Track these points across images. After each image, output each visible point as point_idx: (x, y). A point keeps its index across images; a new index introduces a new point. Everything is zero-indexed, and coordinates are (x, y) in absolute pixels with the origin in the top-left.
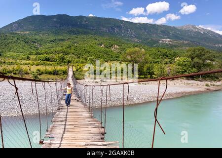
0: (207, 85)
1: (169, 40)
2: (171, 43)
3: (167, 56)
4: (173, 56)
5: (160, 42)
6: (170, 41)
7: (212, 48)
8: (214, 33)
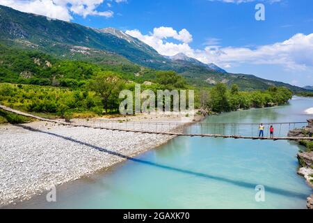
1: (86, 48)
2: (88, 53)
5: (72, 50)
6: (88, 50)
7: (142, 64)
8: (144, 44)
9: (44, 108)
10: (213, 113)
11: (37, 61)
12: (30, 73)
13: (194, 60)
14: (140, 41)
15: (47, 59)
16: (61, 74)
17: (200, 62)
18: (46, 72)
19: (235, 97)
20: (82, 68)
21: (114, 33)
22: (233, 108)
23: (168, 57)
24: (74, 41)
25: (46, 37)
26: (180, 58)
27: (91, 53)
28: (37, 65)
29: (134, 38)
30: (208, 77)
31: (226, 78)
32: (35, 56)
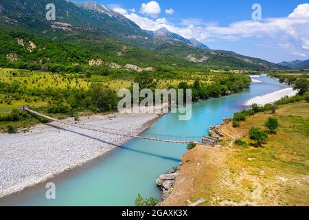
1: (66, 25)
4: (86, 58)
5: (53, 26)
6: (69, 27)
8: (125, 18)
11: (20, 42)
12: (16, 55)
14: (122, 16)
15: (30, 40)
18: (33, 55)
21: (95, 7)
27: (73, 29)
28: (22, 47)
29: (116, 13)
30: (189, 53)
31: (206, 55)
32: (19, 36)
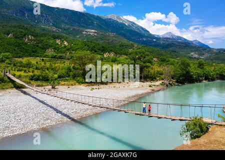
0: (150, 86)
1: (93, 31)
2: (96, 34)
3: (96, 51)
4: (102, 52)
5: (84, 32)
6: (95, 32)
7: (137, 42)
8: (138, 26)
9: (41, 78)
10: (176, 84)
11: (58, 42)
12: (53, 50)
13: (180, 38)
14: (135, 24)
15: (65, 40)
16: (73, 50)
17: (186, 40)
18: (63, 49)
19: (200, 71)
20: (88, 46)
21: (115, 19)
22: (198, 80)
23: (158, 35)
24: (85, 26)
25: (67, 24)
26: (168, 37)
29: (131, 22)
30: (192, 51)
31: (208, 52)
32: (58, 38)
